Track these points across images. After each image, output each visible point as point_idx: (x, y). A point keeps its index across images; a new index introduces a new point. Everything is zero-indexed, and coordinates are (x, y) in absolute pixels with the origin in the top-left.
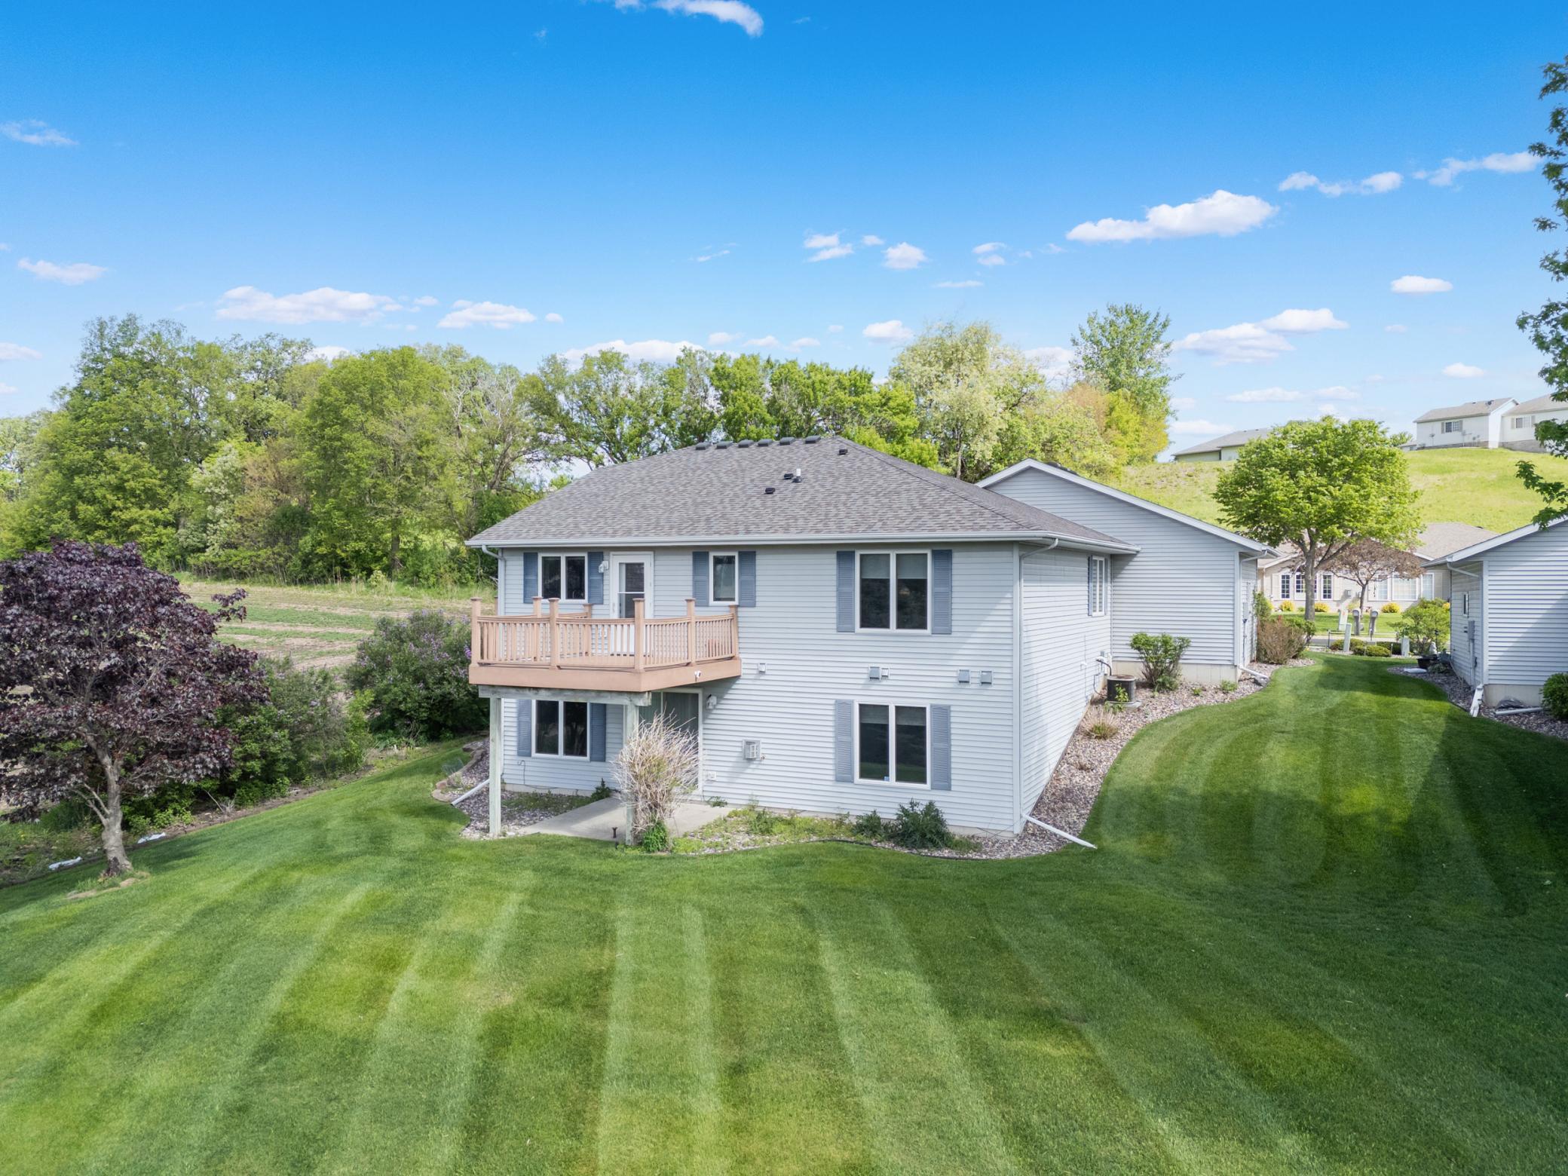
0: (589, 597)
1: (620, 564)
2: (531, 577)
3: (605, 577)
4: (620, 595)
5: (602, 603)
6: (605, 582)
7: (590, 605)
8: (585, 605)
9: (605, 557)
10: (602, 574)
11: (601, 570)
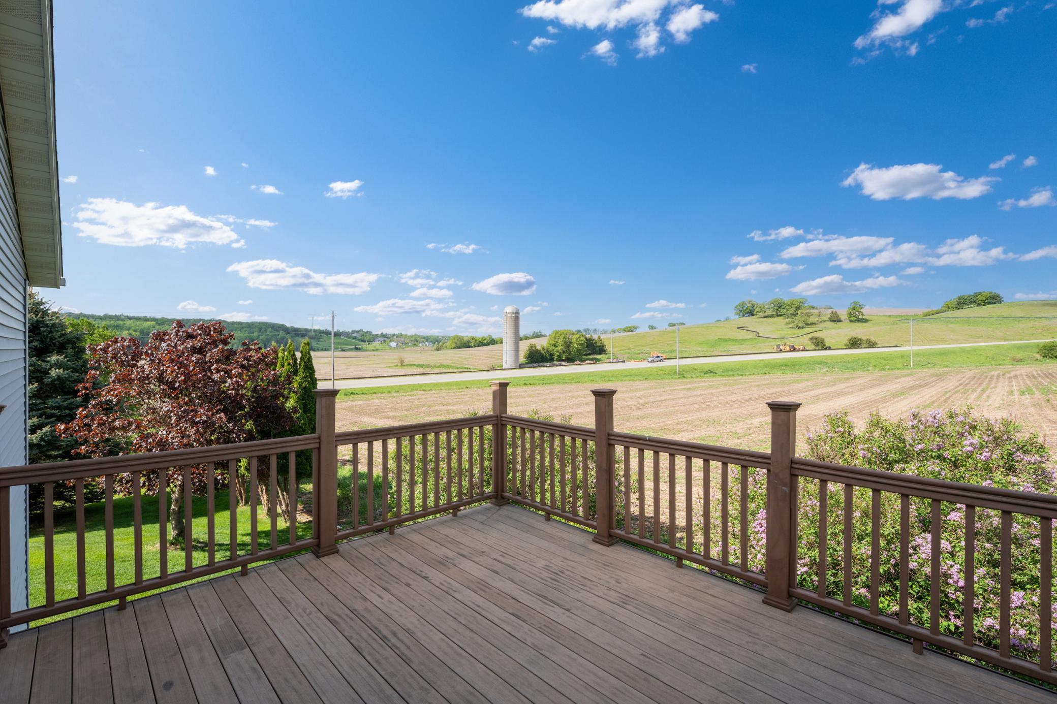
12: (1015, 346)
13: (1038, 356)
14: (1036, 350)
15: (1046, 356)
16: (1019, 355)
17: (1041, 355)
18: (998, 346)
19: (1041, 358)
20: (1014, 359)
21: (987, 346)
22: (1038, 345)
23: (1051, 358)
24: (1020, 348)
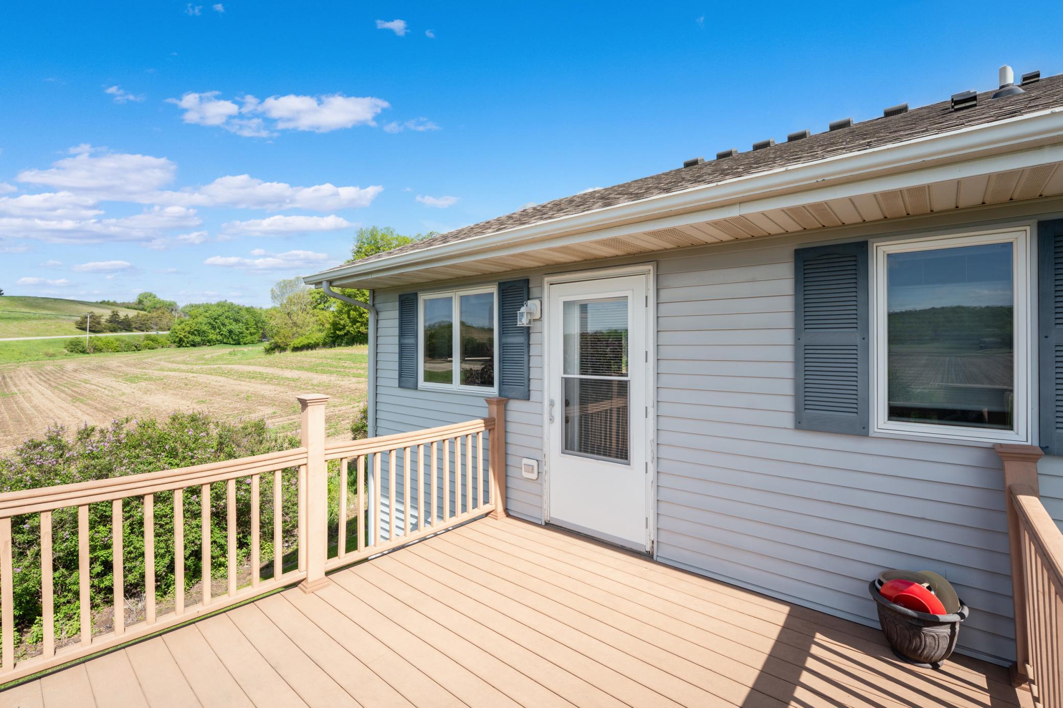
0: (501, 383)
1: (567, 305)
2: (409, 341)
3: (534, 338)
4: (567, 382)
5: (528, 398)
6: (534, 350)
7: (502, 401)
8: (489, 401)
9: (534, 291)
10: (527, 331)
11: (523, 322)
12: (44, 342)
13: (66, 351)
14: (64, 345)
15: (72, 351)
16: (51, 351)
17: (68, 350)
18: (29, 341)
19: (69, 353)
20: (47, 354)
21: (18, 341)
22: (65, 341)
23: (76, 352)
24: (49, 343)
